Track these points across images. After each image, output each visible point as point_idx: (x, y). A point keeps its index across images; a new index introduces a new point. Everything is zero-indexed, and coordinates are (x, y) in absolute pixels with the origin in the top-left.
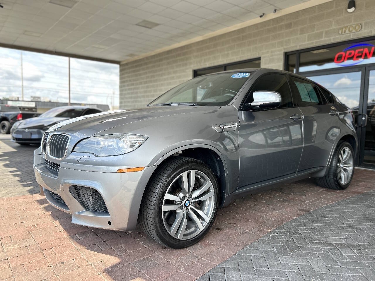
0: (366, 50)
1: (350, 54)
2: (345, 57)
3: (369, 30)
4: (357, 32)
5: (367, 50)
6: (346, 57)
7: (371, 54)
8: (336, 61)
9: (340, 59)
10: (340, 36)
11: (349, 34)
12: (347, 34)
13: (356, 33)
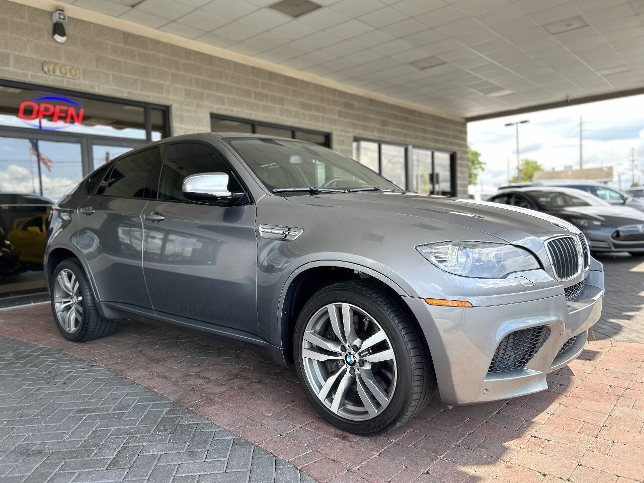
0: (72, 110)
1: (47, 110)
2: (38, 111)
3: (91, 84)
4: (73, 79)
5: (74, 111)
6: (40, 114)
7: (81, 117)
8: (22, 115)
9: (28, 113)
10: (45, 75)
11: (59, 78)
12: (58, 76)
13: (71, 80)
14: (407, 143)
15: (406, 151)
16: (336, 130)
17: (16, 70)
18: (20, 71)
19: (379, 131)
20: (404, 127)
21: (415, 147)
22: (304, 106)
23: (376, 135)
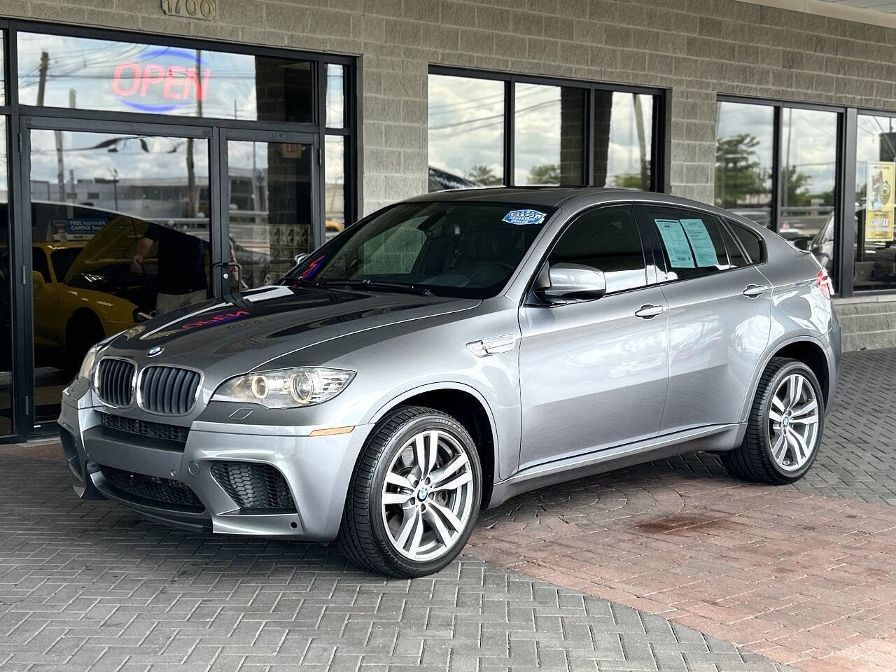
3: (232, 26)
4: (205, 20)
10: (164, 17)
11: (185, 20)
12: (183, 17)
13: (202, 23)
14: (844, 103)
15: (841, 120)
16: (680, 82)
17: (121, 12)
18: (127, 13)
19: (778, 78)
20: (840, 66)
21: (861, 110)
22: (615, 36)
23: (772, 88)
